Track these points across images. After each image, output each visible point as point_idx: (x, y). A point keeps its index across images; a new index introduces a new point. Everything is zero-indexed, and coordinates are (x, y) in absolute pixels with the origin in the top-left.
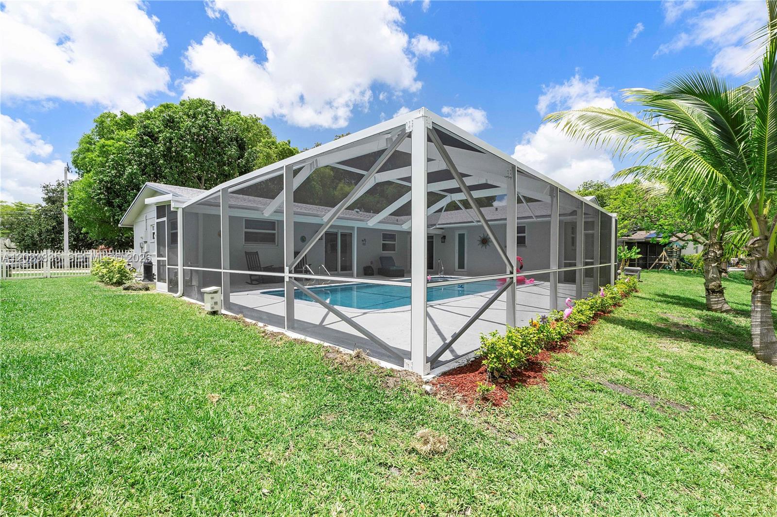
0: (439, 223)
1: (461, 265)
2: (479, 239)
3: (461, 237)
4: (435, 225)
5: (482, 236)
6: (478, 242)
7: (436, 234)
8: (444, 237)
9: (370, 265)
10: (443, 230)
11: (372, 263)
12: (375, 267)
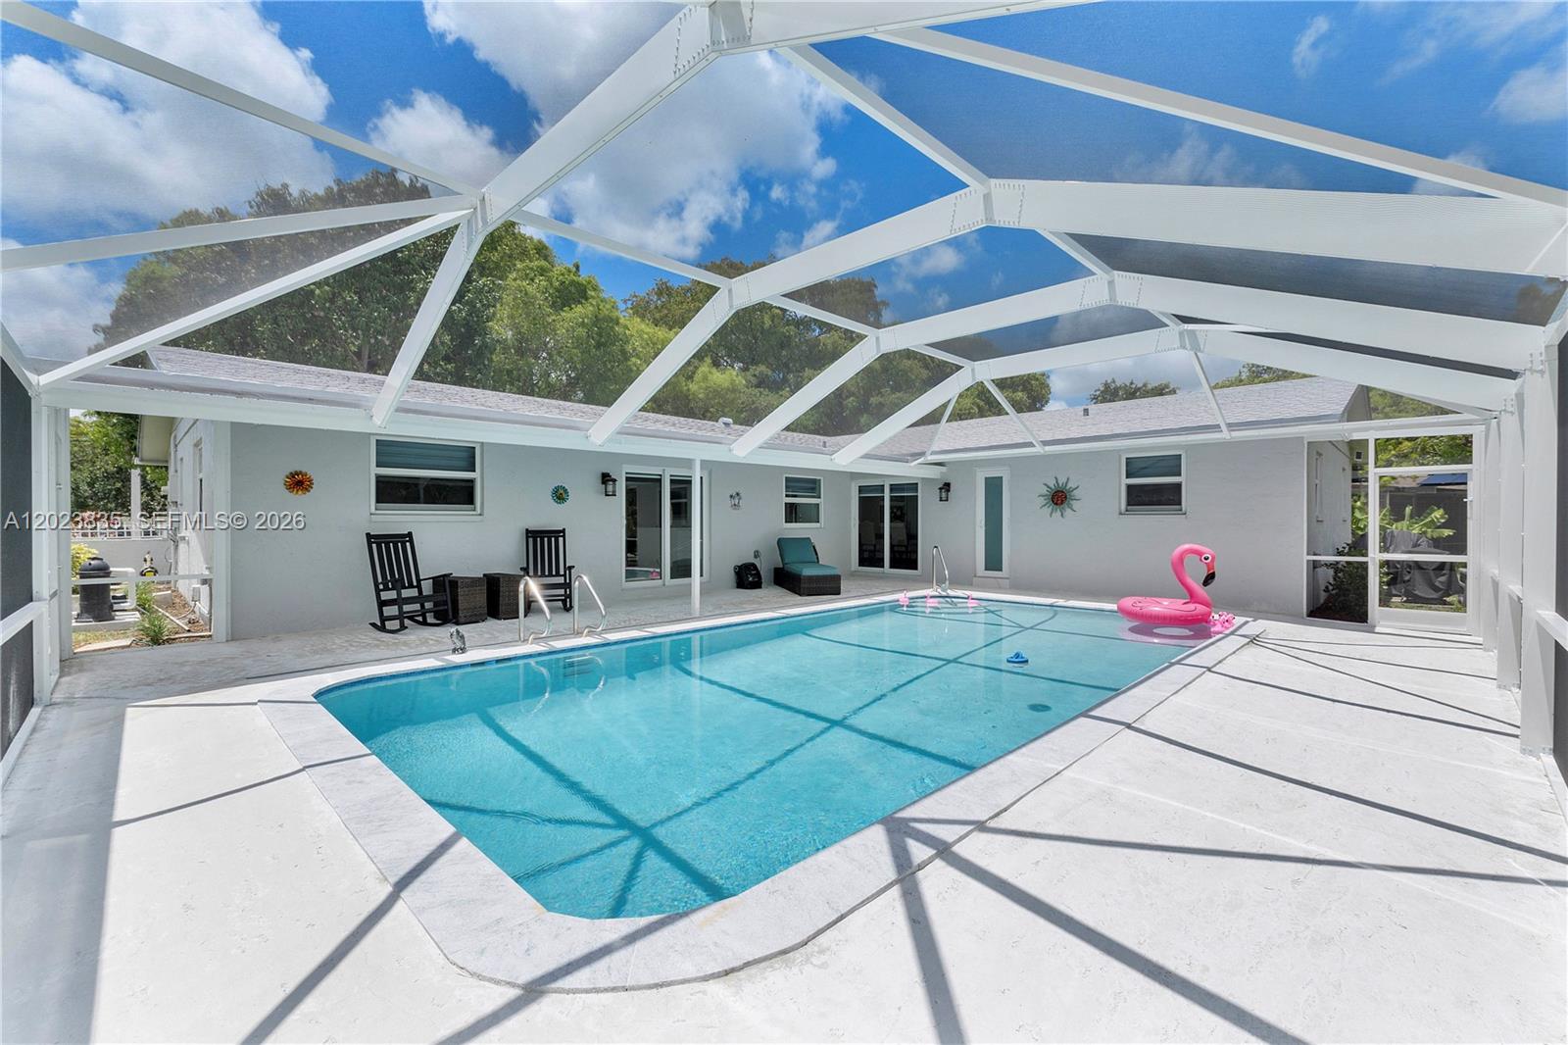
0: (935, 448)
1: (994, 562)
2: (1044, 490)
3: (994, 487)
4: (922, 454)
5: (1052, 483)
6: (1042, 501)
7: (923, 479)
8: (947, 487)
9: (752, 560)
10: (943, 469)
11: (757, 555)
12: (765, 568)
